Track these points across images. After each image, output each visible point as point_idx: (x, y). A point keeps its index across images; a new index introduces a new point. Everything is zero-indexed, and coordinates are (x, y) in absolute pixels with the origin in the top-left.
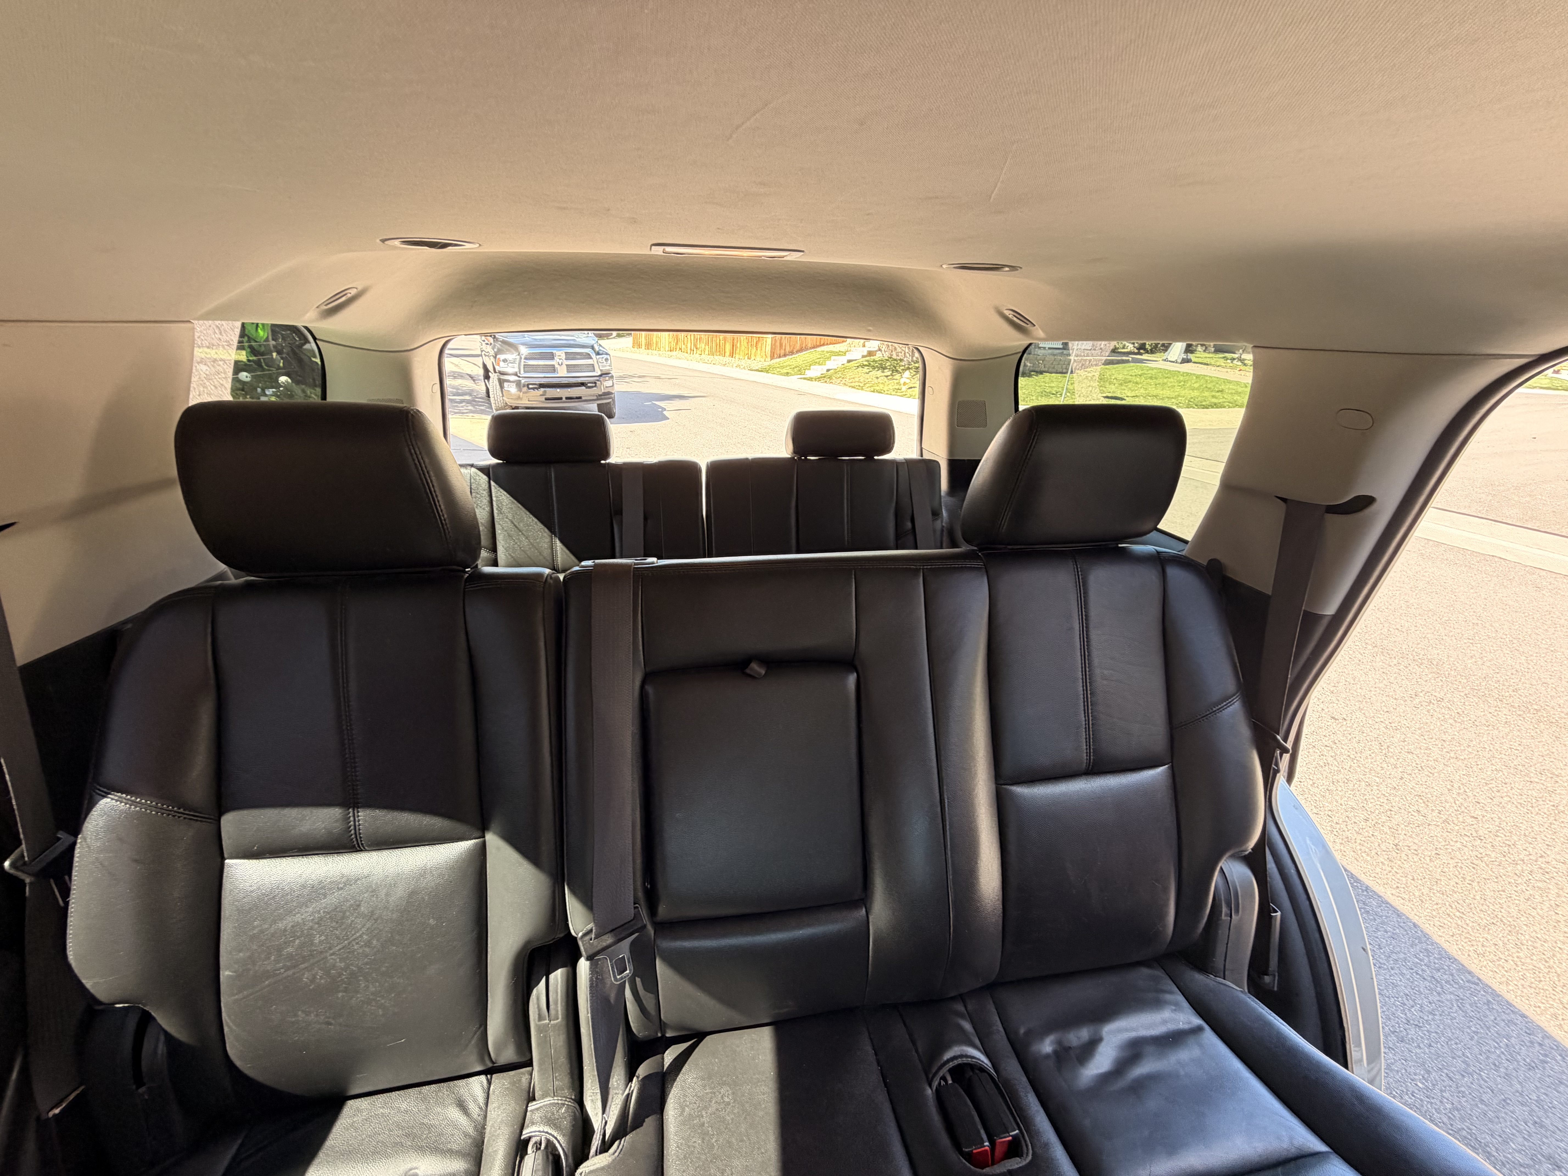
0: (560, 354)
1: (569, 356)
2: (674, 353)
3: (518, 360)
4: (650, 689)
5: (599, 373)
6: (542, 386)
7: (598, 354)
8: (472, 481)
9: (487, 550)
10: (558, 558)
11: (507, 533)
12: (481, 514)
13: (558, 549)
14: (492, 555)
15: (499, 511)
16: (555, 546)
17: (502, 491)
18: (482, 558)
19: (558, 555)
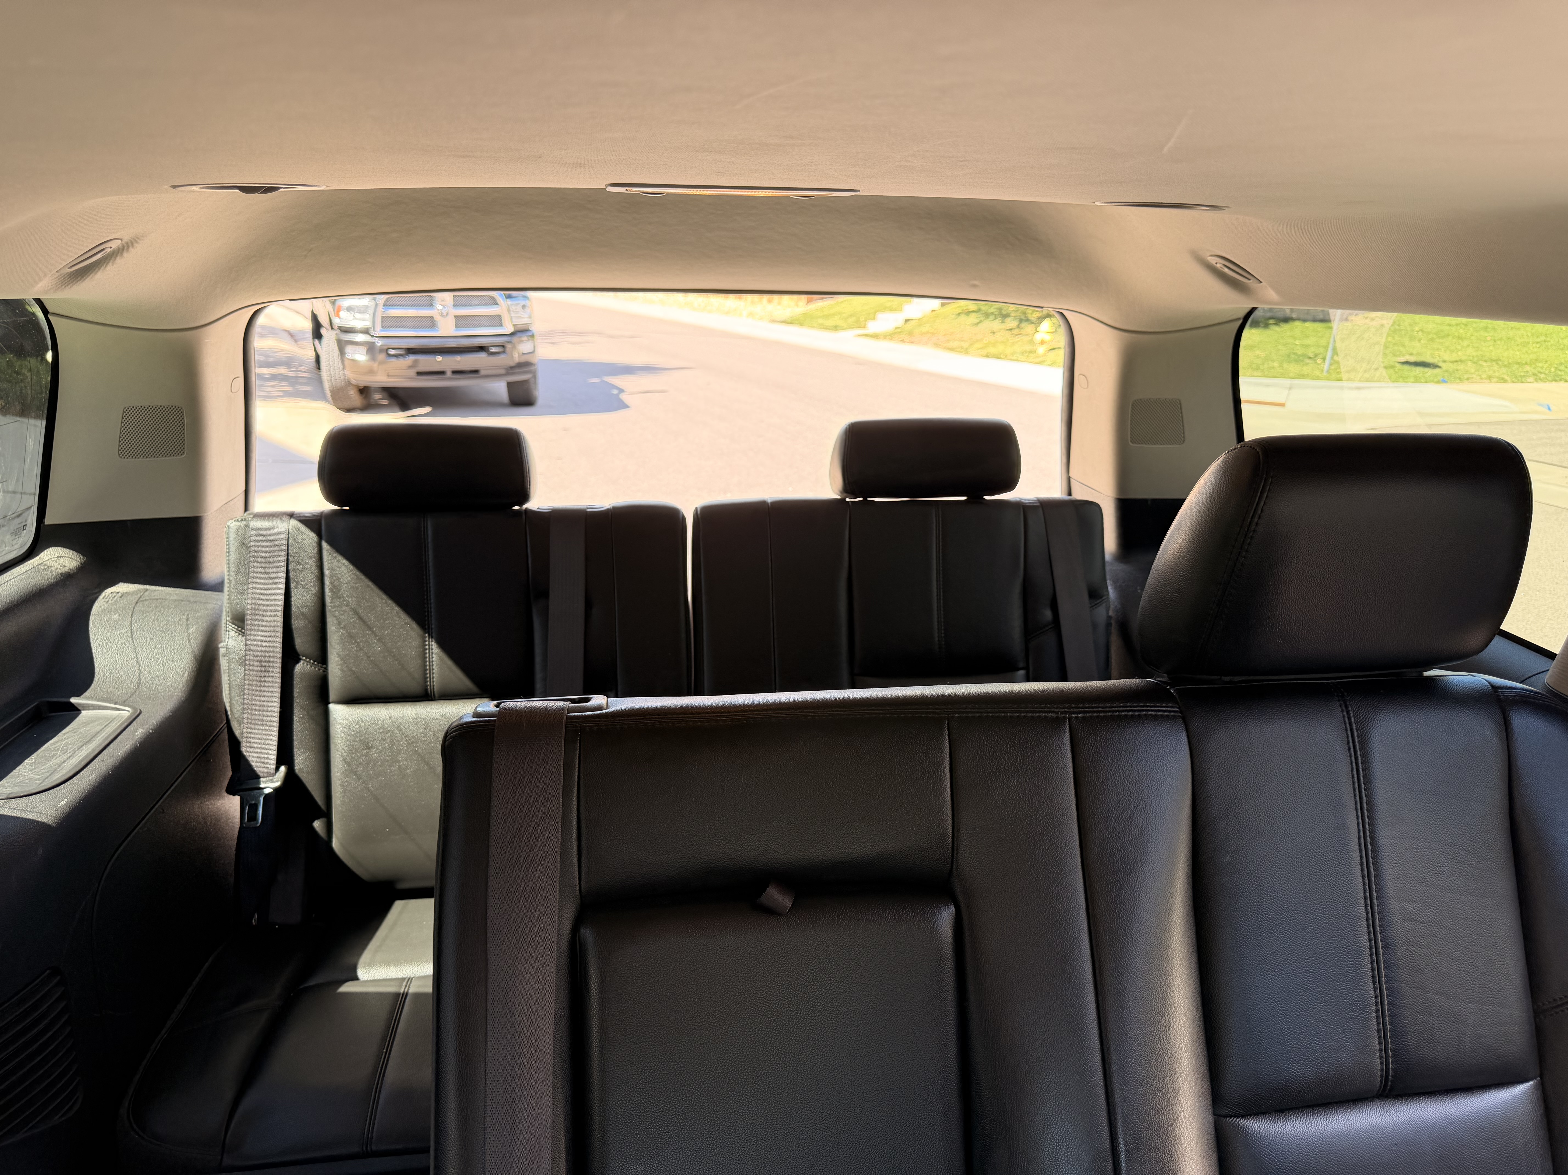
0: (444, 298)
3: (371, 308)
4: (587, 934)
5: (509, 329)
6: (411, 351)
7: (509, 297)
8: (290, 542)
9: (310, 660)
10: (433, 674)
11: (347, 631)
12: (303, 599)
13: (434, 659)
14: (319, 670)
15: (334, 592)
16: (429, 653)
17: (340, 558)
18: (303, 675)
19: (433, 669)
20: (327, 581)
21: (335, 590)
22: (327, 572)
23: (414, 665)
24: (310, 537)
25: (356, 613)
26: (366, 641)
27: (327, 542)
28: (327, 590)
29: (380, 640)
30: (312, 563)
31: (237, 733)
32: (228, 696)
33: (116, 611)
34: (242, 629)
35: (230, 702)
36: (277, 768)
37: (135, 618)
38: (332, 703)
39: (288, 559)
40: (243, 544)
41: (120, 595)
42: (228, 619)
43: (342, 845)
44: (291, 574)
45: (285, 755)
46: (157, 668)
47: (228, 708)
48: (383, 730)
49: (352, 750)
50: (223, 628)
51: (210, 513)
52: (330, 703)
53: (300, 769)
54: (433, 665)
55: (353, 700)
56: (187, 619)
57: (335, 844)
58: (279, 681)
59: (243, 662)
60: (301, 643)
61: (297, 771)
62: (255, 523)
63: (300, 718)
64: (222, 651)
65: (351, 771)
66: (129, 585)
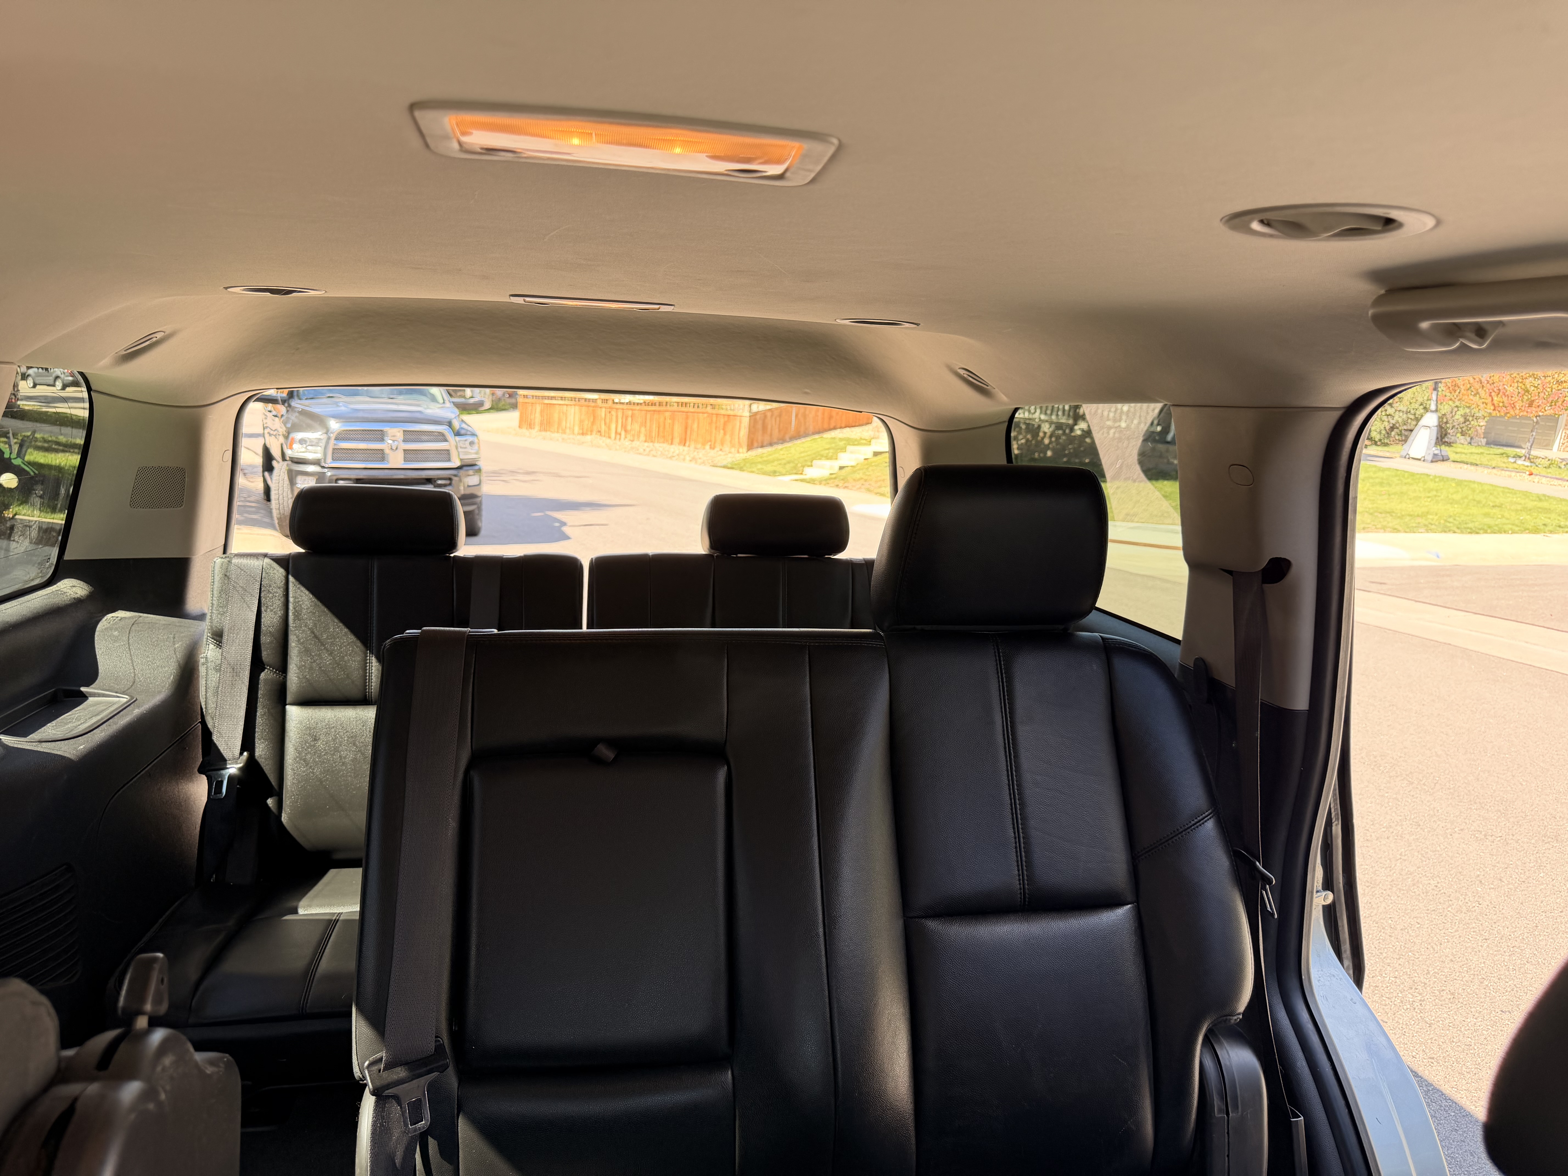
0: (395, 434)
1: (409, 436)
2: (588, 438)
3: (324, 442)
5: (458, 464)
7: (458, 434)
8: (263, 575)
9: (273, 669)
10: (372, 682)
11: (304, 647)
12: (271, 619)
13: (373, 671)
14: (280, 677)
15: (296, 616)
16: (369, 666)
17: (303, 589)
18: (265, 680)
19: (372, 679)
20: (291, 607)
21: (297, 616)
22: (291, 600)
23: (356, 675)
24: (280, 572)
25: (313, 632)
26: (320, 655)
27: (293, 576)
28: (290, 614)
29: (331, 654)
30: (280, 592)
31: (210, 726)
32: (204, 697)
33: (116, 629)
34: (220, 643)
35: (206, 701)
36: (241, 754)
37: (132, 634)
38: (289, 704)
39: (260, 589)
40: (226, 575)
41: (119, 618)
42: (209, 634)
43: (289, 818)
44: (263, 600)
45: (248, 743)
46: (148, 671)
47: (204, 707)
48: (329, 727)
49: (302, 742)
50: (205, 642)
51: (197, 556)
52: (287, 705)
53: (260, 756)
54: (372, 676)
55: (306, 702)
56: (174, 638)
57: (284, 818)
58: (247, 684)
59: (218, 669)
60: (265, 654)
61: (256, 757)
62: (235, 561)
63: (262, 715)
64: (202, 660)
65: (301, 758)
66: (126, 612)
